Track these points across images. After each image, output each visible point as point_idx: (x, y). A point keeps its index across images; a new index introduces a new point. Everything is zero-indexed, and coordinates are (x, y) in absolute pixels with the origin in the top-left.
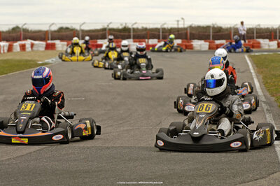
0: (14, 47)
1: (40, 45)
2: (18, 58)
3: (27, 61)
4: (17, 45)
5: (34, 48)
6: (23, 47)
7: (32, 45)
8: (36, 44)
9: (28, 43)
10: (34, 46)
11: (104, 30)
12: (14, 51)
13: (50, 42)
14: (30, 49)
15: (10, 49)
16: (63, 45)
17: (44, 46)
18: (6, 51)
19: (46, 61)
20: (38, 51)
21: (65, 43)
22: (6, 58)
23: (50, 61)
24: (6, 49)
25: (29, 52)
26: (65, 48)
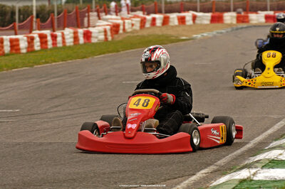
0: (171, 20)
1: (205, 18)
4: (174, 17)
5: (198, 21)
6: (182, 20)
7: (194, 18)
8: (200, 17)
9: (188, 15)
10: (197, 19)
12: (171, 24)
14: (191, 22)
15: (166, 21)
17: (210, 18)
20: (201, 25)
25: (190, 26)
26: (234, 21)
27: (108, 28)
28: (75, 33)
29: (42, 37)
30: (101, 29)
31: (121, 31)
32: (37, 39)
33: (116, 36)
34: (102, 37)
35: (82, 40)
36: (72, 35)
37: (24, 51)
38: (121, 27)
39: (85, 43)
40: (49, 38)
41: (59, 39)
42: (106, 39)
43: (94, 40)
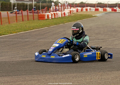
1: (93, 9)
2: (85, 14)
3: (89, 15)
4: (84, 9)
5: (91, 10)
6: (87, 10)
7: (90, 9)
9: (88, 8)
11: (116, 4)
12: (83, 11)
13: (96, 8)
15: (82, 10)
16: (101, 9)
18: (80, 11)
19: (96, 15)
20: (92, 11)
21: (102, 9)
22: (80, 14)
23: (97, 15)
24: (80, 10)
25: (89, 12)
26: (102, 11)
27: (69, 11)
28: (62, 13)
29: (54, 14)
30: (68, 12)
31: (72, 13)
32: (53, 15)
33: (71, 14)
34: (68, 14)
35: (63, 15)
36: (61, 14)
37: (50, 18)
38: (72, 11)
39: (64, 16)
40: (56, 15)
41: (58, 15)
42: (69, 15)
43: (66, 15)
